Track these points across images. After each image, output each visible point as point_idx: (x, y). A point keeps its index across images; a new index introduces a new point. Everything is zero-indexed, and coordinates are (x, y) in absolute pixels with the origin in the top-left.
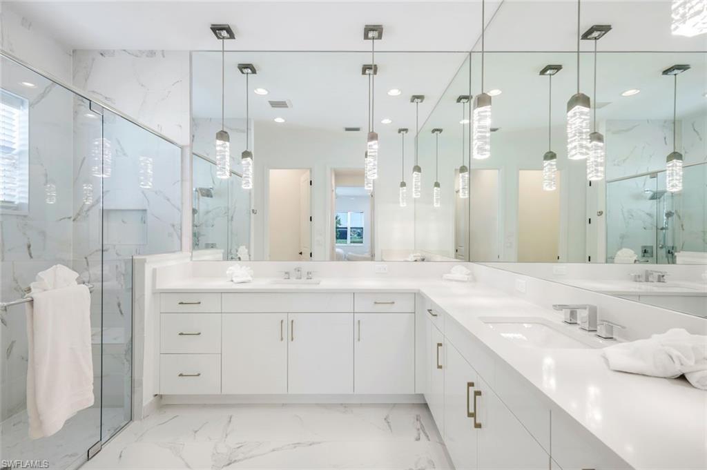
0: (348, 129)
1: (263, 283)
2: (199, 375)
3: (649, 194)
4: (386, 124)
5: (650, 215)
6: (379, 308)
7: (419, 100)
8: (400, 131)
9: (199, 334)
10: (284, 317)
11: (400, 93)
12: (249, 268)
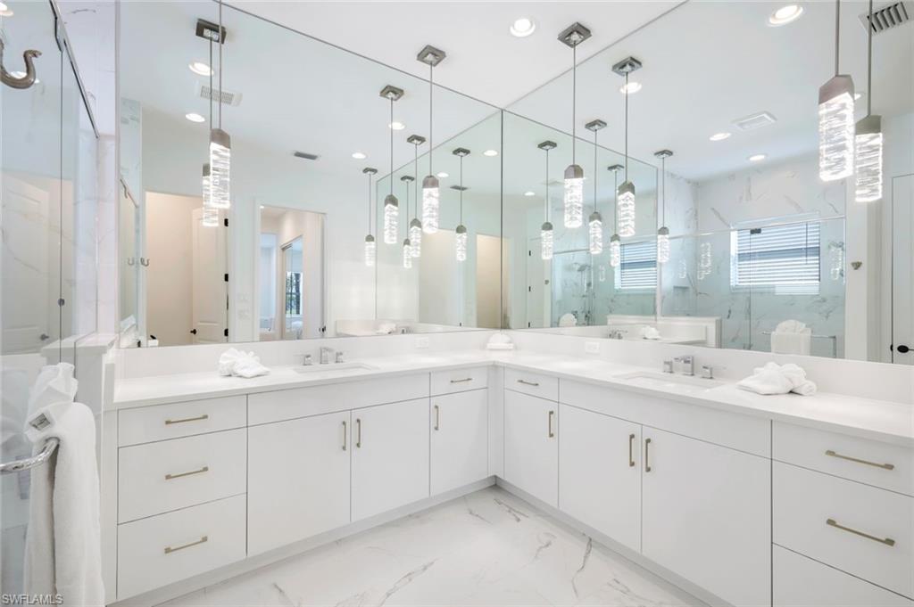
0: (299, 155)
1: (288, 374)
2: (205, 539)
3: (577, 267)
4: (358, 159)
5: (576, 284)
6: (457, 387)
7: (419, 142)
8: (366, 170)
9: (206, 469)
10: (345, 416)
11: (403, 127)
12: (252, 353)
